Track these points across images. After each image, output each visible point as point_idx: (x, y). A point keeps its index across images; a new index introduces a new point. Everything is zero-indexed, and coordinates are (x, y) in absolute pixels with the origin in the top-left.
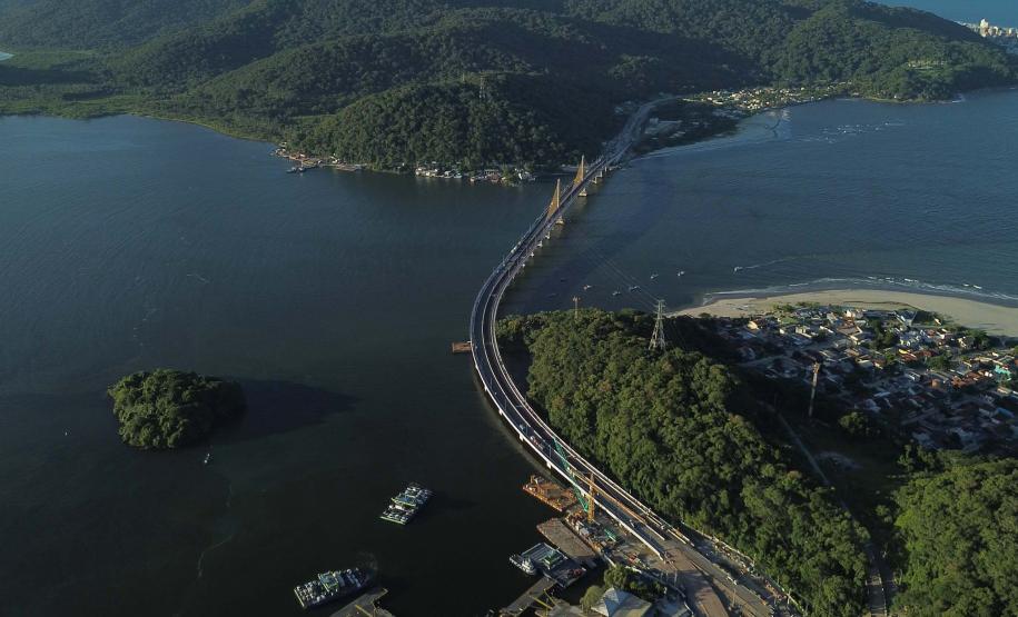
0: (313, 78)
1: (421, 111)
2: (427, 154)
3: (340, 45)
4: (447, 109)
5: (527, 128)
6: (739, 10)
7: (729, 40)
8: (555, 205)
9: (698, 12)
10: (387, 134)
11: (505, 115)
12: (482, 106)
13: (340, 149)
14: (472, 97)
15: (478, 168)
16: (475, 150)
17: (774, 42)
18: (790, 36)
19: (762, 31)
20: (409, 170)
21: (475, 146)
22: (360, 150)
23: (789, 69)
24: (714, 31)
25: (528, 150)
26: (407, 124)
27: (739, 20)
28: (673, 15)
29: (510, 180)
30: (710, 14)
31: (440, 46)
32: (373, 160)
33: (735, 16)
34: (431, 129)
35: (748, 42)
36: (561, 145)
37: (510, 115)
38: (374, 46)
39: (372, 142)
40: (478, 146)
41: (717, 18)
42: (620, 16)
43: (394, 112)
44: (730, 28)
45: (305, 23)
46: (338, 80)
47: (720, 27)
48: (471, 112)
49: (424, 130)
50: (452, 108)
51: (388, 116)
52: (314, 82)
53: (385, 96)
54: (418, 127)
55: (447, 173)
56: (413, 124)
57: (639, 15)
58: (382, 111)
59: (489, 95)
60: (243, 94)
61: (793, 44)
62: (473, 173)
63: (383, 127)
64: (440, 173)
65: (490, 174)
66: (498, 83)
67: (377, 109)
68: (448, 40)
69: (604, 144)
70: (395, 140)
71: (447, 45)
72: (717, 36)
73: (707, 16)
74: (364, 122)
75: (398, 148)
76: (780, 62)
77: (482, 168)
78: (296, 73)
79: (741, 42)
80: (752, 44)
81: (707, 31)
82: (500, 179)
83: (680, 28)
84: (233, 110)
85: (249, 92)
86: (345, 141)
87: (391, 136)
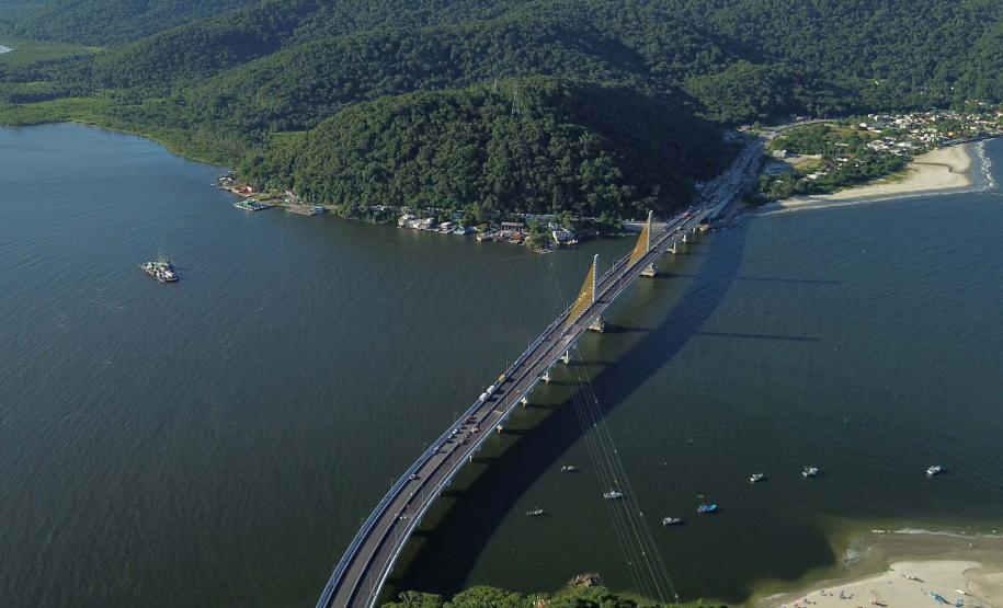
0: (314, 82)
1: (421, 130)
2: (421, 195)
3: (359, 41)
4: (458, 129)
5: (577, 161)
6: (907, 9)
7: (890, 47)
8: (590, 297)
9: (849, 11)
10: (367, 161)
11: (545, 140)
12: (512, 126)
13: (300, 181)
14: (500, 113)
15: (492, 220)
16: (491, 191)
17: (955, 52)
18: (978, 43)
19: (938, 37)
20: (390, 218)
21: (492, 185)
22: (326, 184)
23: (978, 89)
24: (870, 35)
25: (572, 195)
26: (398, 148)
27: (906, 21)
28: (814, 14)
29: (537, 241)
30: (866, 13)
31: (490, 44)
32: (341, 201)
33: (901, 15)
34: (430, 157)
35: (918, 50)
36: (625, 188)
37: (553, 140)
38: (403, 42)
39: (344, 173)
40: (497, 187)
41: (875, 18)
42: (743, 15)
43: (382, 130)
44: (893, 31)
45: (337, 16)
46: (348, 85)
47: (879, 30)
48: (495, 133)
49: (420, 159)
50: (467, 127)
51: (373, 136)
52: (314, 88)
53: (375, 106)
54: (414, 153)
55: (444, 225)
56: (406, 150)
57: (768, 15)
58: (367, 127)
59: (526, 110)
60: (223, 101)
61: (984, 53)
62: (484, 226)
63: (362, 152)
64: (435, 224)
65: (507, 232)
66: (543, 93)
67: (361, 125)
68: (503, 37)
69: (699, 186)
70: (377, 171)
71: (500, 44)
72: (874, 41)
73: (861, 16)
74: (339, 144)
75: (380, 185)
76: (965, 78)
77: (499, 221)
78: (295, 75)
79: (908, 50)
80: (923, 53)
81: (860, 36)
82: (522, 239)
83: (823, 30)
84: (201, 121)
85: (233, 98)
86: (308, 170)
87: (372, 165)
